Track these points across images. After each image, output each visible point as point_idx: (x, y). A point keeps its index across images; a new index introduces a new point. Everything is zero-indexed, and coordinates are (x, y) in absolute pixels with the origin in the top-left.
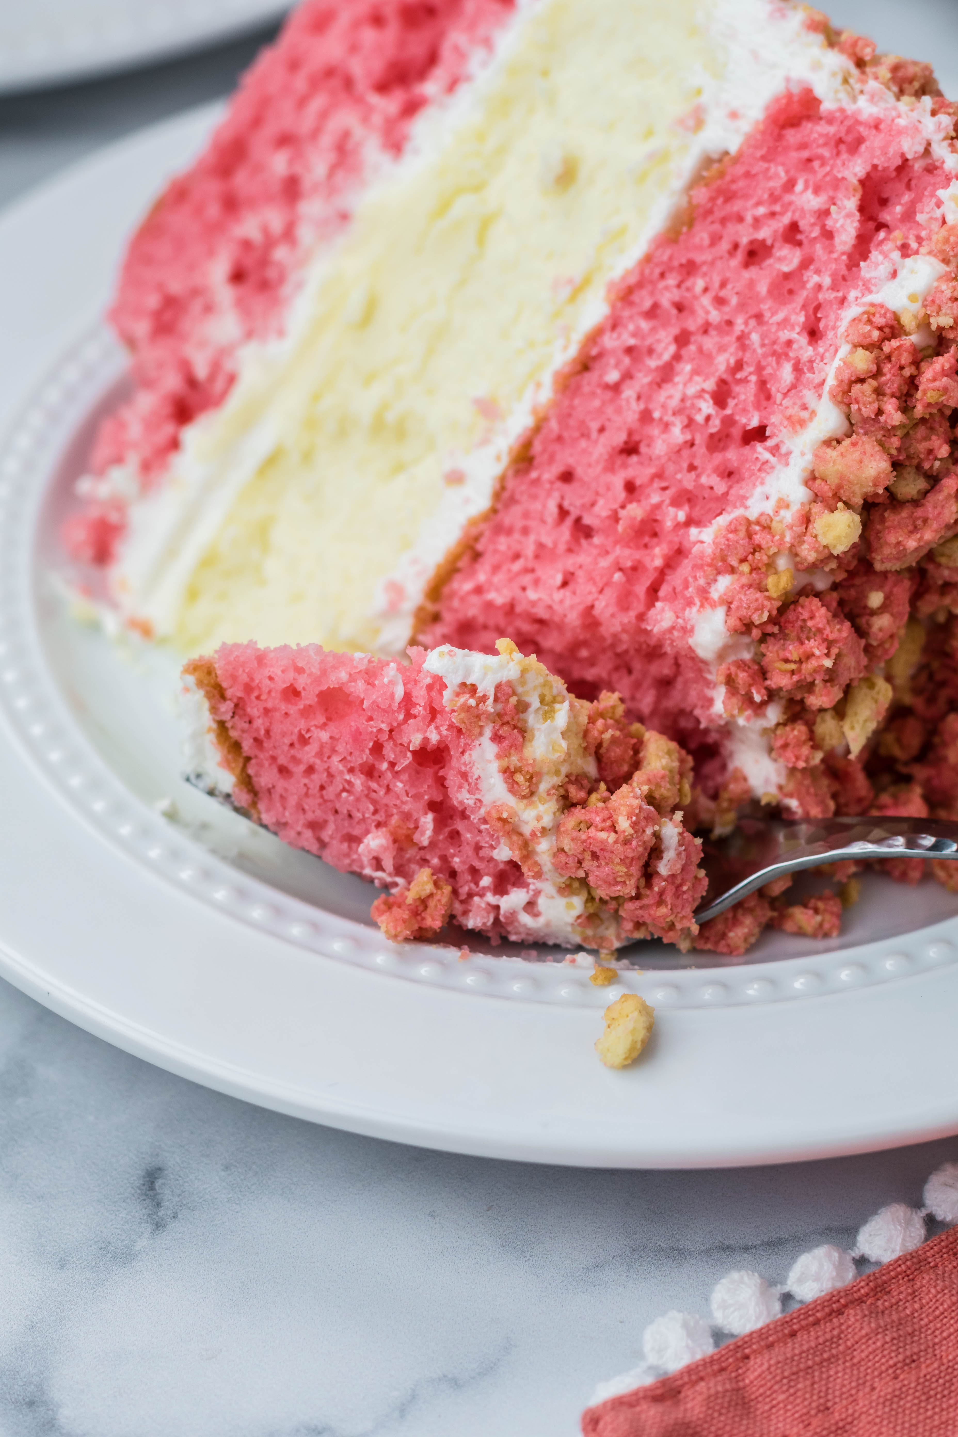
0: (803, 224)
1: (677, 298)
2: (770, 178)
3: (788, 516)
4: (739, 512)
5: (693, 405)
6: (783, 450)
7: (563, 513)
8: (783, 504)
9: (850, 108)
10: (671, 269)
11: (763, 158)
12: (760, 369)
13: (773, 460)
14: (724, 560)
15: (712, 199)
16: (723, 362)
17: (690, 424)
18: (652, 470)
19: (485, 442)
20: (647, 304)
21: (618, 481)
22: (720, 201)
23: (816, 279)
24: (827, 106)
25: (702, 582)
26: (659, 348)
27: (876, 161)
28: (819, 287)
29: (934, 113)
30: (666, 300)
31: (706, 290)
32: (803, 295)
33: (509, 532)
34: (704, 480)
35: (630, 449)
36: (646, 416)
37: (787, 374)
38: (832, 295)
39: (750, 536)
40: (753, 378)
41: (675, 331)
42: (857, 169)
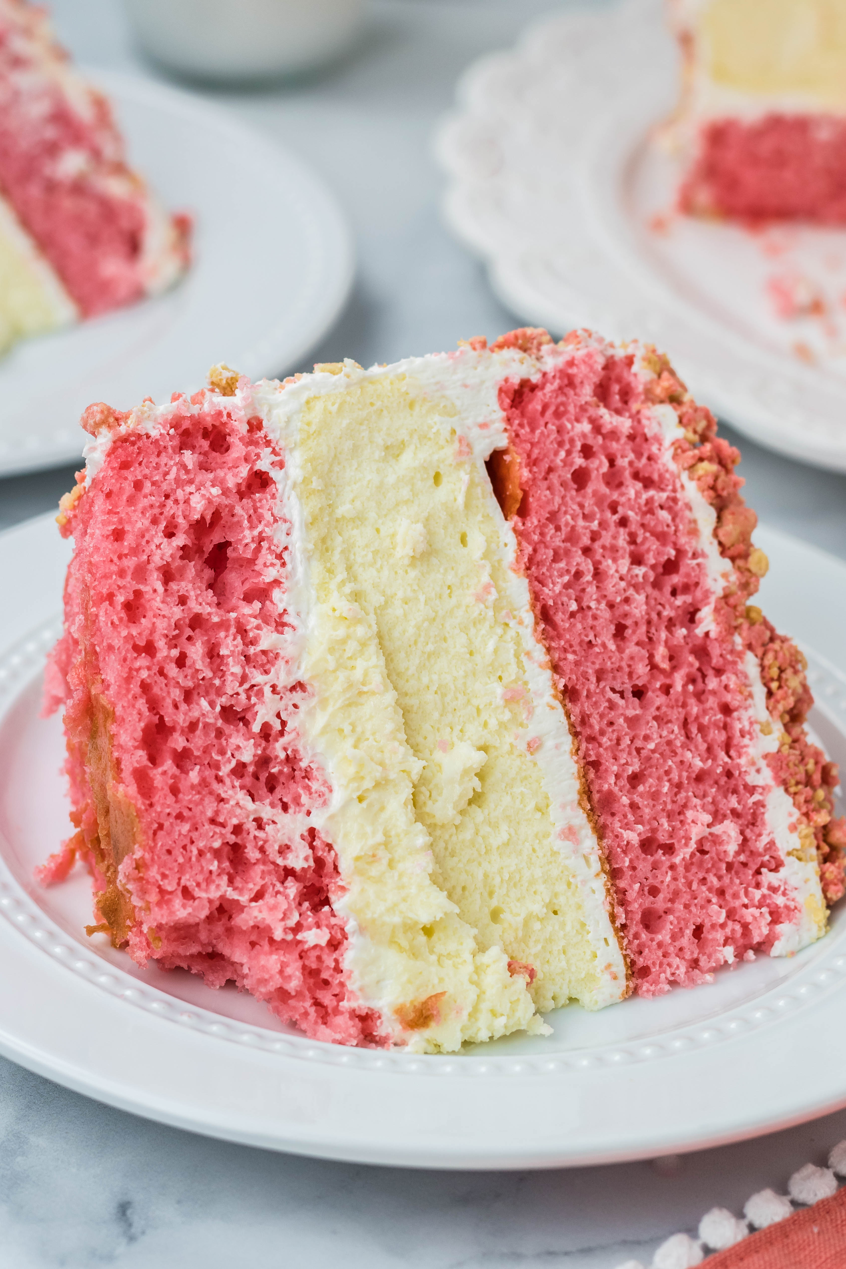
0: (590, 442)
1: (563, 537)
2: (548, 436)
4: (713, 599)
5: (631, 577)
6: (699, 551)
7: (622, 694)
8: (725, 576)
9: (549, 368)
10: (545, 526)
11: (532, 430)
12: (645, 526)
13: (700, 560)
14: (730, 626)
16: (623, 543)
17: (637, 587)
18: (643, 628)
19: (531, 712)
20: (551, 554)
21: (633, 649)
23: (626, 460)
24: (535, 378)
25: (729, 648)
26: (583, 568)
27: (593, 381)
28: (631, 463)
30: (558, 543)
31: (574, 518)
32: (627, 474)
33: (601, 733)
35: (620, 631)
36: (612, 605)
37: (664, 515)
38: (644, 460)
39: (728, 604)
40: (648, 534)
41: (580, 552)
42: (587, 393)
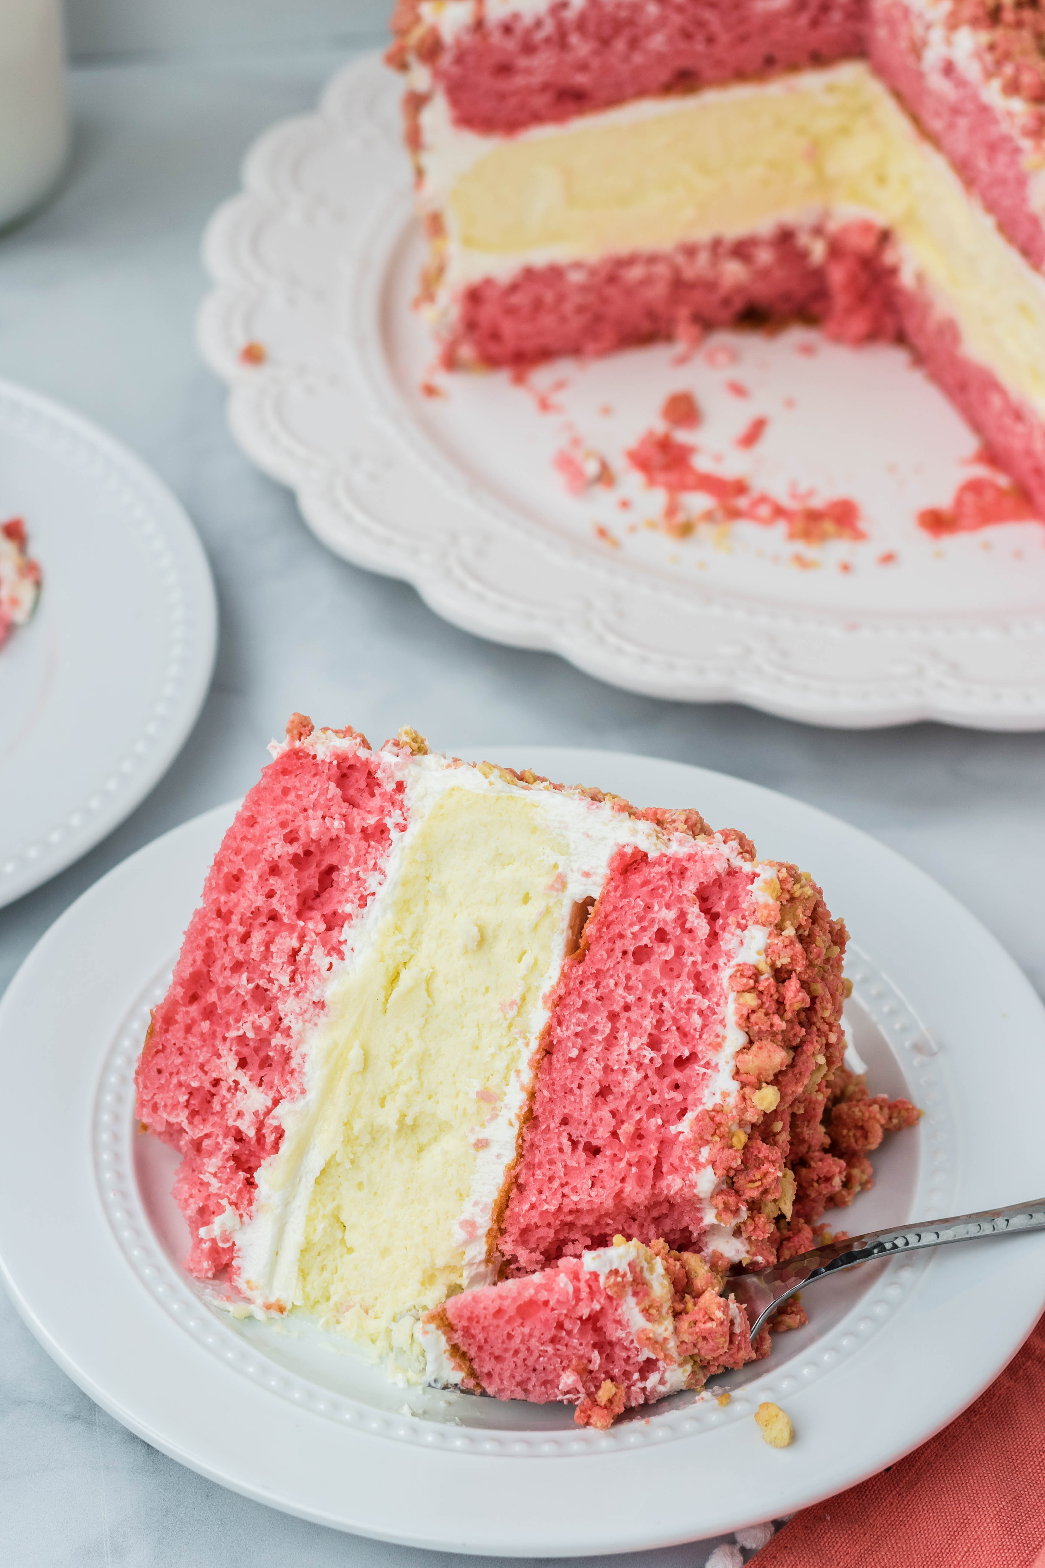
0: (668, 929)
1: (599, 995)
2: (633, 908)
3: (733, 1100)
4: (700, 1108)
5: (639, 1055)
6: (713, 1064)
7: (574, 1144)
8: (725, 1095)
9: (670, 852)
10: (588, 978)
11: (622, 897)
12: (675, 1020)
13: (708, 1071)
14: (701, 1138)
15: (599, 930)
16: (648, 1024)
17: (640, 1065)
18: (625, 1101)
19: (494, 1117)
20: (579, 1003)
21: (605, 1113)
22: (604, 930)
23: (691, 959)
24: (653, 855)
25: (692, 1155)
26: (600, 1027)
27: (701, 880)
28: (694, 963)
29: (725, 842)
30: (591, 997)
31: (616, 984)
32: (686, 971)
33: (540, 1165)
34: (667, 1096)
35: (604, 1092)
36: (608, 1069)
37: (697, 1020)
38: (707, 966)
39: (712, 1119)
40: (674, 1028)
41: (606, 1014)
42: (690, 888)
